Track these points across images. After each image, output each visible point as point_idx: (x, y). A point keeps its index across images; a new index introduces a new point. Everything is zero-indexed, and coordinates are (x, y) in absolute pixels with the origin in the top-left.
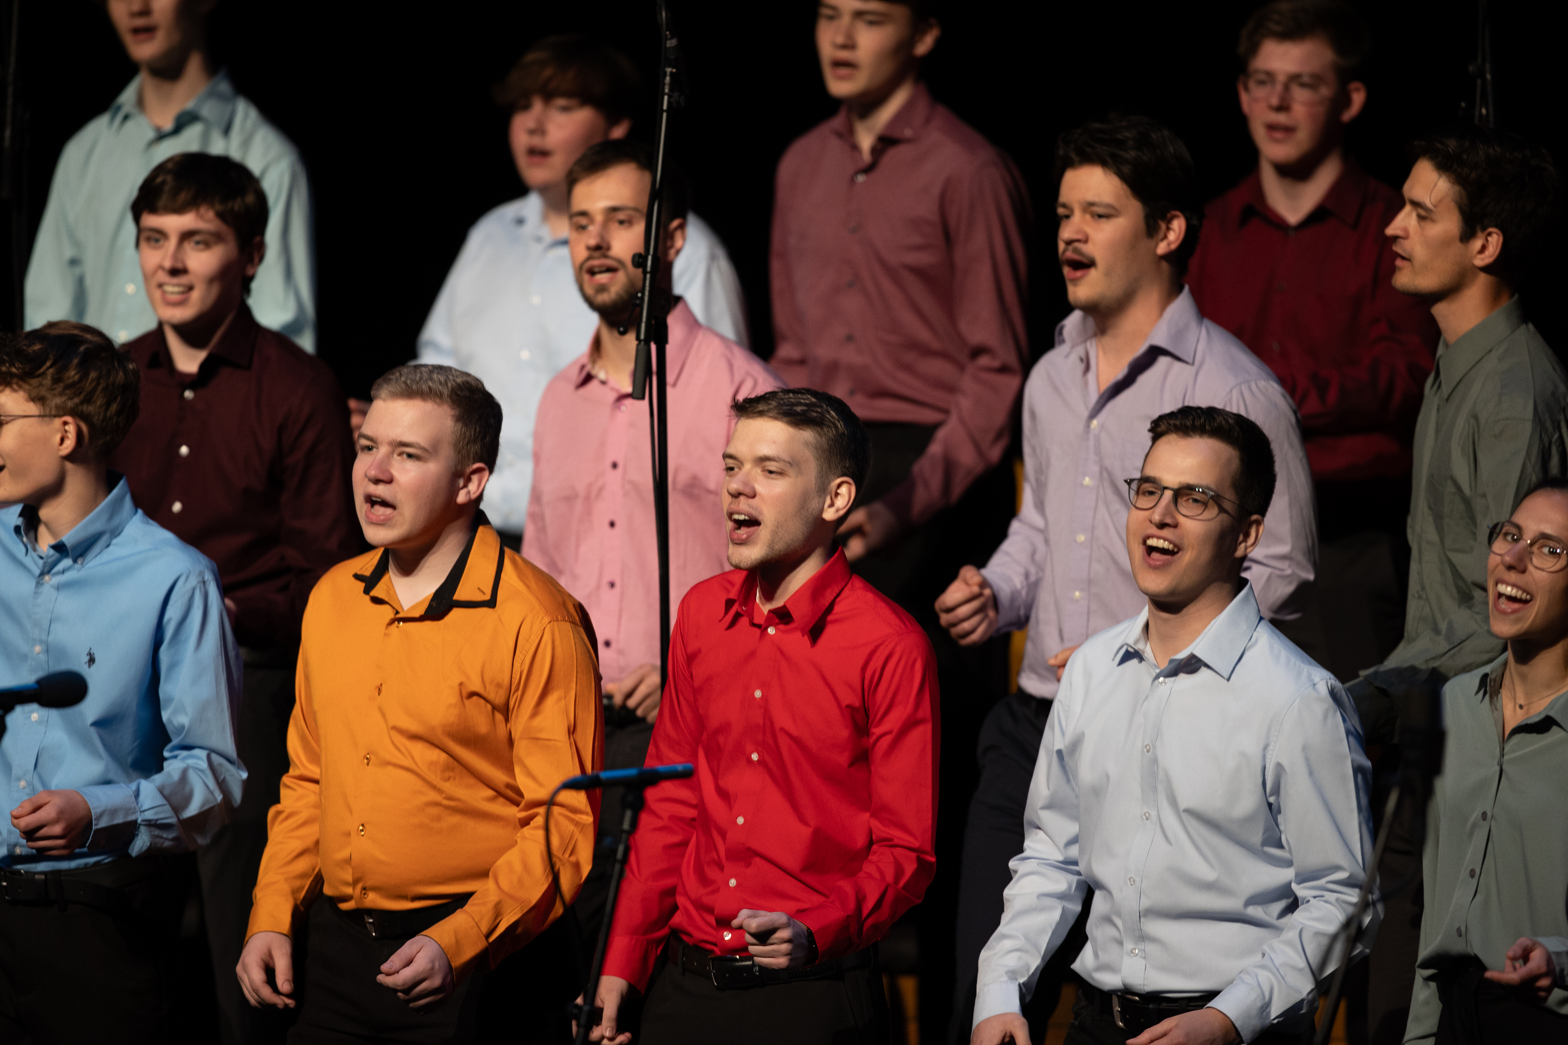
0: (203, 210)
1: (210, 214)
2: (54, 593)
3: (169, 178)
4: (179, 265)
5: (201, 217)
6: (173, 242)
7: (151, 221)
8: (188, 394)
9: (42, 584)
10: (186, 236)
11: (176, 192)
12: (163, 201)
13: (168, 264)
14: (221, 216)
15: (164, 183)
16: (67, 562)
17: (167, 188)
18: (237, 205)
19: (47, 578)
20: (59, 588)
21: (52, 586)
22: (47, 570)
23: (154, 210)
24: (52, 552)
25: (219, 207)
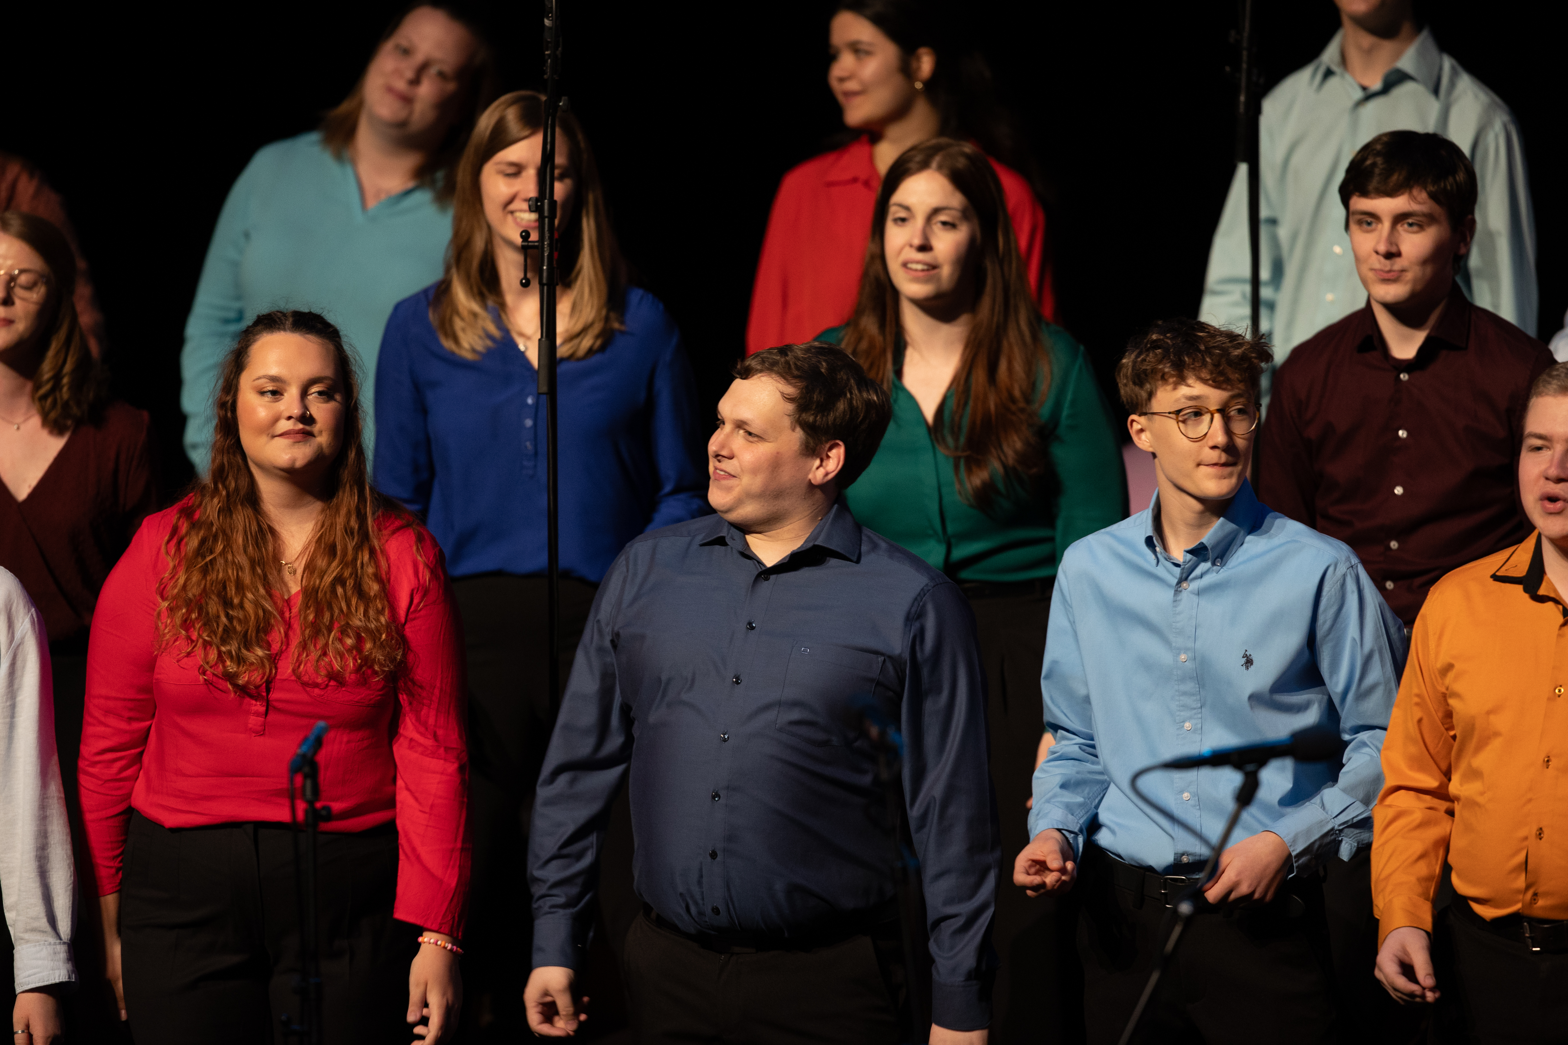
0: (1415, 192)
1: (1424, 195)
2: (1195, 598)
3: (1379, 160)
4: (1394, 250)
5: (1413, 198)
6: (1386, 225)
7: (1361, 204)
8: (1404, 377)
9: (1181, 591)
10: (1400, 218)
11: (1387, 174)
12: (1374, 183)
13: (1382, 248)
14: (1432, 196)
15: (1374, 165)
16: (1204, 566)
17: (1377, 171)
18: (1449, 184)
19: (1185, 585)
20: (1199, 593)
21: (1192, 593)
22: (1184, 578)
23: (1365, 194)
24: (1189, 556)
25: (1431, 188)
